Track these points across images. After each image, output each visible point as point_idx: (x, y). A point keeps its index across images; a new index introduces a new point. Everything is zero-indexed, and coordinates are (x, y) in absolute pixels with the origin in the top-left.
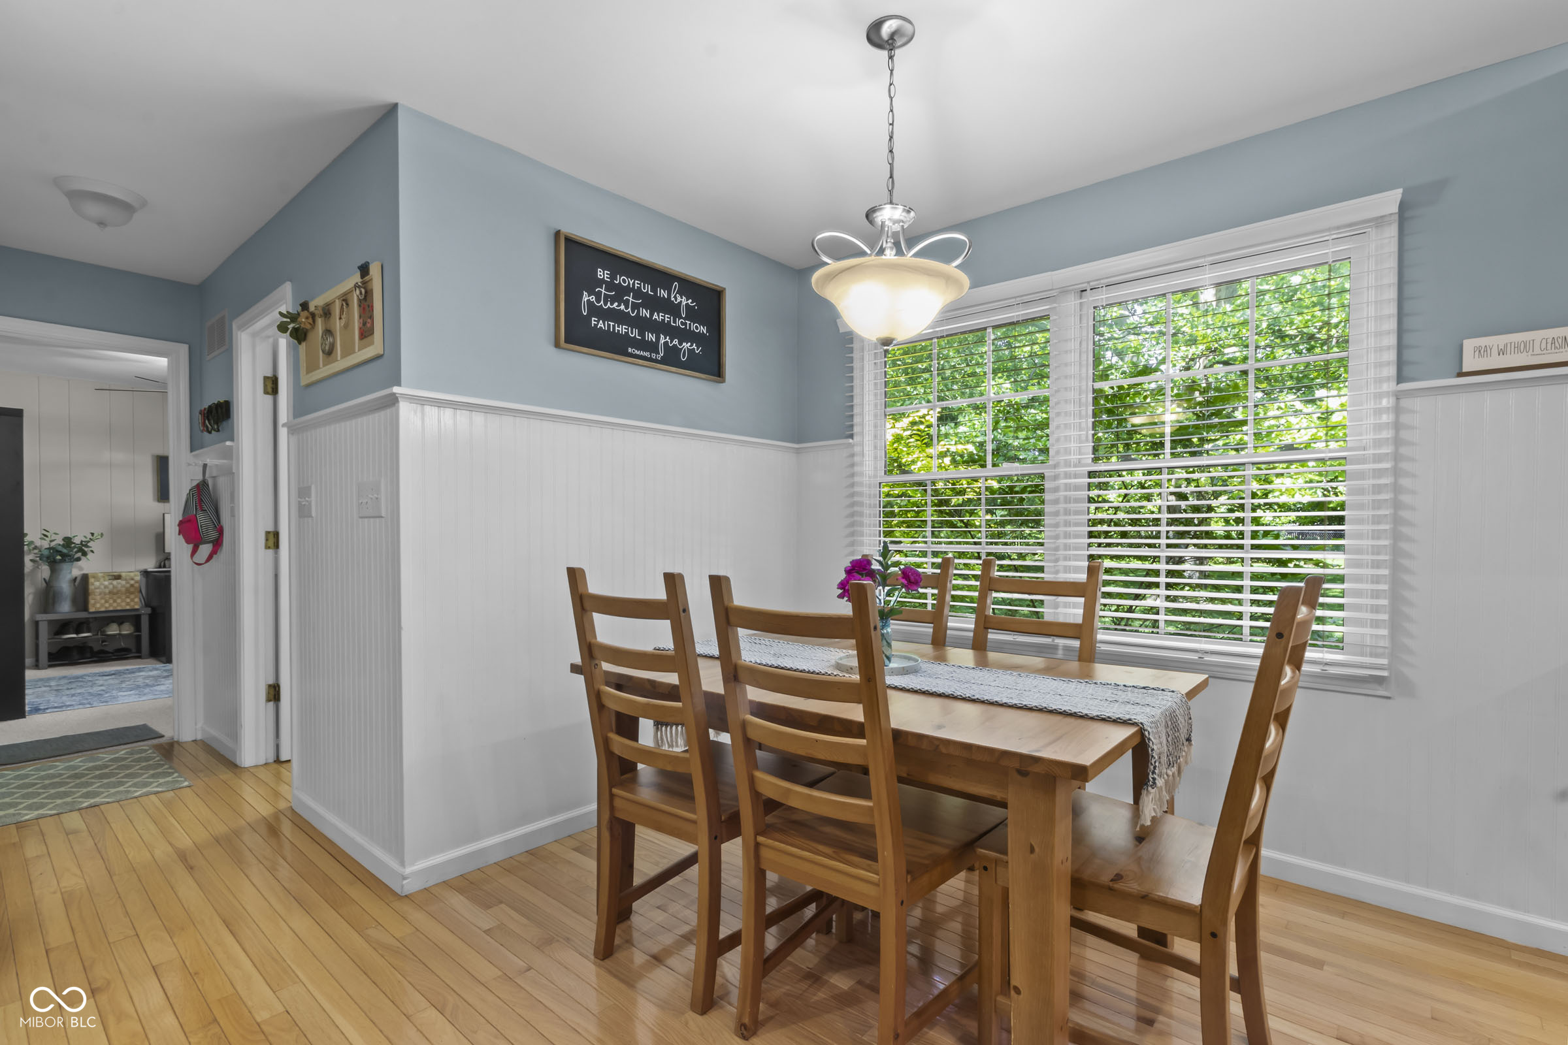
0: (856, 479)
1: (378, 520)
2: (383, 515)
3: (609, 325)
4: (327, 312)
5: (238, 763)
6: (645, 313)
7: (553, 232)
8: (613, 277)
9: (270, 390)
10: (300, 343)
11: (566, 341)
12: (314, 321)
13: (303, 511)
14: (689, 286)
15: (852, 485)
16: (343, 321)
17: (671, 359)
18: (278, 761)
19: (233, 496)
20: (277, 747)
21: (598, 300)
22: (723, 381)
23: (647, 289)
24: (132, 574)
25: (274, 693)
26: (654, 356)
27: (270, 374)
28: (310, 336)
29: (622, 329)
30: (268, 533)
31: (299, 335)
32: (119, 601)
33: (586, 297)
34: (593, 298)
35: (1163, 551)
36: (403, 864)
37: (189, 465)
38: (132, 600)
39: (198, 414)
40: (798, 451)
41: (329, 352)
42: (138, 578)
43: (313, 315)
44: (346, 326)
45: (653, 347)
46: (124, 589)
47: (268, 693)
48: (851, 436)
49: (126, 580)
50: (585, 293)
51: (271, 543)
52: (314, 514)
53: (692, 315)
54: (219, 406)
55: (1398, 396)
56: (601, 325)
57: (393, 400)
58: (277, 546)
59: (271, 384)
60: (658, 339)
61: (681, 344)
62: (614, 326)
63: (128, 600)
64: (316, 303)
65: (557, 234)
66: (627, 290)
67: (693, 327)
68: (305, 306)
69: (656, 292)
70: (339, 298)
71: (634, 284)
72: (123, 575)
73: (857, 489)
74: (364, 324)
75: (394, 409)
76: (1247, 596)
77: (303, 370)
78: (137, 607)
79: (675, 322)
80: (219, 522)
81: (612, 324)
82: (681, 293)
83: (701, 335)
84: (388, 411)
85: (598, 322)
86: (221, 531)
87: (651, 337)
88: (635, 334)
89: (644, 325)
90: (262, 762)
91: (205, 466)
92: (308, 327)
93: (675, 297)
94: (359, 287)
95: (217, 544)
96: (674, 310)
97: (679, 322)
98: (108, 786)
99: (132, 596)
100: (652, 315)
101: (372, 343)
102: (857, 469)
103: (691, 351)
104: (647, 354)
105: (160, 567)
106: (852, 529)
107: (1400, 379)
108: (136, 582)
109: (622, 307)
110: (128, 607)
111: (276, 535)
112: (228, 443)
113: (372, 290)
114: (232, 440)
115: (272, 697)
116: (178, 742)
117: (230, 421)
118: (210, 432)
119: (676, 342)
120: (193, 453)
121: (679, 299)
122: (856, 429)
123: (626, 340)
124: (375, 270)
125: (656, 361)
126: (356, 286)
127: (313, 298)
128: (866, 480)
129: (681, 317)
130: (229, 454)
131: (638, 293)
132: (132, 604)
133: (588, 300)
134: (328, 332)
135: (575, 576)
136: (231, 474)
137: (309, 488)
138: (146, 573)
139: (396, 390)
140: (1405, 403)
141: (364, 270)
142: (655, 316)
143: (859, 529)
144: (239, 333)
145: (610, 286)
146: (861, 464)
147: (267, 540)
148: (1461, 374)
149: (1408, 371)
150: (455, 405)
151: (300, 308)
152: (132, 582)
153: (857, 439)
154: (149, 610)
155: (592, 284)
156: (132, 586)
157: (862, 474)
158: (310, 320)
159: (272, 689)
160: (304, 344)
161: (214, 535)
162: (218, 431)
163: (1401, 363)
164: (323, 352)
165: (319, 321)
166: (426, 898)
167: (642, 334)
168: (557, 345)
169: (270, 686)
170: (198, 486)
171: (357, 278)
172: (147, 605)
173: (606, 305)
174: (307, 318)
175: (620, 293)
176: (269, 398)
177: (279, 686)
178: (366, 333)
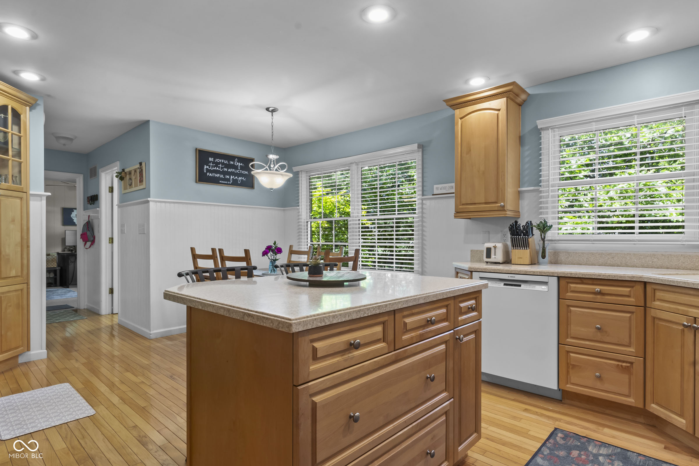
0: (300, 220)
1: (144, 235)
2: (145, 233)
3: (213, 175)
4: (130, 173)
5: (100, 313)
6: (225, 169)
7: (195, 148)
8: (214, 160)
9: (111, 191)
10: (122, 181)
11: (199, 181)
12: (126, 175)
13: (122, 231)
14: (241, 159)
15: (299, 222)
16: (135, 177)
17: (235, 183)
18: (112, 313)
19: (99, 226)
20: (112, 310)
21: (209, 168)
22: (254, 189)
23: (226, 162)
24: (54, 254)
25: (111, 291)
26: (228, 183)
27: (111, 186)
28: (125, 179)
29: (218, 175)
30: (110, 238)
31: (122, 179)
32: (49, 264)
33: (205, 167)
34: (208, 167)
35: (376, 244)
36: (150, 331)
37: (84, 215)
38: (54, 264)
39: (86, 198)
40: (284, 210)
41: (131, 185)
42: (56, 255)
43: (126, 173)
44: (136, 178)
45: (228, 180)
46: (51, 260)
47: (110, 291)
48: (298, 206)
49: (51, 256)
50: (205, 166)
51: (111, 241)
52: (126, 232)
53: (242, 168)
54: (94, 196)
55: (422, 200)
56: (210, 175)
57: (148, 202)
58: (112, 242)
59: (111, 190)
60: (230, 177)
61: (238, 178)
62: (215, 175)
63: (52, 264)
64: (126, 170)
65: (196, 149)
66: (219, 163)
67: (243, 172)
68: (123, 170)
69: (229, 163)
70: (134, 170)
71: (222, 161)
72: (51, 254)
73: (300, 224)
74: (141, 178)
75: (148, 204)
76: (394, 257)
77: (123, 189)
78: (55, 267)
79: (236, 171)
80: (94, 234)
81: (214, 174)
82: (238, 162)
83: (246, 174)
84: (147, 204)
85: (209, 174)
86: (94, 237)
87: (228, 177)
88: (222, 176)
89: (224, 173)
90: (108, 314)
91: (89, 216)
92: (124, 176)
93: (236, 164)
94: (139, 169)
95: (93, 242)
96: (236, 168)
97: (237, 171)
98: (62, 318)
99: (54, 262)
100: (228, 170)
101: (142, 184)
102: (300, 217)
103: (242, 180)
104: (226, 182)
105: (63, 251)
106: (299, 237)
107: (423, 195)
108: (55, 257)
109: (218, 169)
110: (52, 267)
111: (112, 239)
112: (98, 209)
113: (143, 170)
114: (99, 208)
115: (111, 292)
116: (79, 309)
117: (98, 201)
118: (91, 204)
119: (236, 177)
120: (85, 211)
121: (237, 164)
122: (300, 204)
123: (219, 179)
124: (143, 164)
125: (229, 184)
126: (138, 168)
127: (126, 169)
128: (303, 220)
129: (238, 169)
130: (98, 212)
131: (223, 164)
132: (54, 265)
133: (206, 168)
134: (130, 179)
135: (193, 250)
136: (98, 219)
137: (124, 225)
138: (58, 254)
139: (149, 199)
140: (424, 202)
141: (141, 164)
142: (229, 170)
143: (300, 237)
144: (101, 173)
145: (213, 163)
146: (301, 215)
147: (109, 240)
148: (433, 195)
149: (425, 193)
150: (165, 202)
151: (122, 171)
152: (54, 257)
153: (300, 207)
154: (59, 268)
155: (207, 163)
156: (54, 258)
157: (301, 219)
158: (125, 175)
159: (111, 290)
160: (123, 181)
161: (92, 239)
162: (94, 204)
163: (423, 191)
164: (129, 185)
165: (128, 176)
166: (157, 340)
167: (224, 176)
168: (196, 182)
169: (110, 289)
170: (87, 222)
171: (138, 166)
172: (58, 266)
173: (212, 168)
174: (124, 174)
175: (217, 164)
176: (110, 194)
177: (113, 289)
178: (141, 181)
